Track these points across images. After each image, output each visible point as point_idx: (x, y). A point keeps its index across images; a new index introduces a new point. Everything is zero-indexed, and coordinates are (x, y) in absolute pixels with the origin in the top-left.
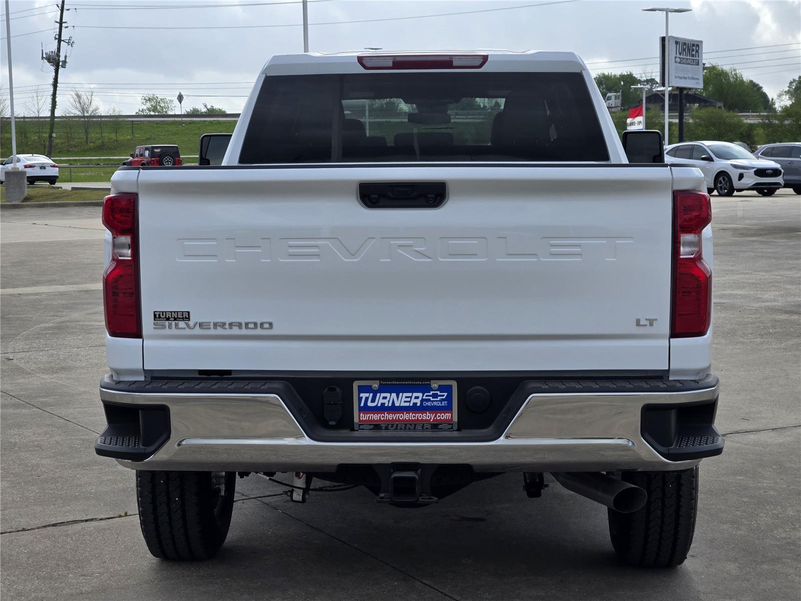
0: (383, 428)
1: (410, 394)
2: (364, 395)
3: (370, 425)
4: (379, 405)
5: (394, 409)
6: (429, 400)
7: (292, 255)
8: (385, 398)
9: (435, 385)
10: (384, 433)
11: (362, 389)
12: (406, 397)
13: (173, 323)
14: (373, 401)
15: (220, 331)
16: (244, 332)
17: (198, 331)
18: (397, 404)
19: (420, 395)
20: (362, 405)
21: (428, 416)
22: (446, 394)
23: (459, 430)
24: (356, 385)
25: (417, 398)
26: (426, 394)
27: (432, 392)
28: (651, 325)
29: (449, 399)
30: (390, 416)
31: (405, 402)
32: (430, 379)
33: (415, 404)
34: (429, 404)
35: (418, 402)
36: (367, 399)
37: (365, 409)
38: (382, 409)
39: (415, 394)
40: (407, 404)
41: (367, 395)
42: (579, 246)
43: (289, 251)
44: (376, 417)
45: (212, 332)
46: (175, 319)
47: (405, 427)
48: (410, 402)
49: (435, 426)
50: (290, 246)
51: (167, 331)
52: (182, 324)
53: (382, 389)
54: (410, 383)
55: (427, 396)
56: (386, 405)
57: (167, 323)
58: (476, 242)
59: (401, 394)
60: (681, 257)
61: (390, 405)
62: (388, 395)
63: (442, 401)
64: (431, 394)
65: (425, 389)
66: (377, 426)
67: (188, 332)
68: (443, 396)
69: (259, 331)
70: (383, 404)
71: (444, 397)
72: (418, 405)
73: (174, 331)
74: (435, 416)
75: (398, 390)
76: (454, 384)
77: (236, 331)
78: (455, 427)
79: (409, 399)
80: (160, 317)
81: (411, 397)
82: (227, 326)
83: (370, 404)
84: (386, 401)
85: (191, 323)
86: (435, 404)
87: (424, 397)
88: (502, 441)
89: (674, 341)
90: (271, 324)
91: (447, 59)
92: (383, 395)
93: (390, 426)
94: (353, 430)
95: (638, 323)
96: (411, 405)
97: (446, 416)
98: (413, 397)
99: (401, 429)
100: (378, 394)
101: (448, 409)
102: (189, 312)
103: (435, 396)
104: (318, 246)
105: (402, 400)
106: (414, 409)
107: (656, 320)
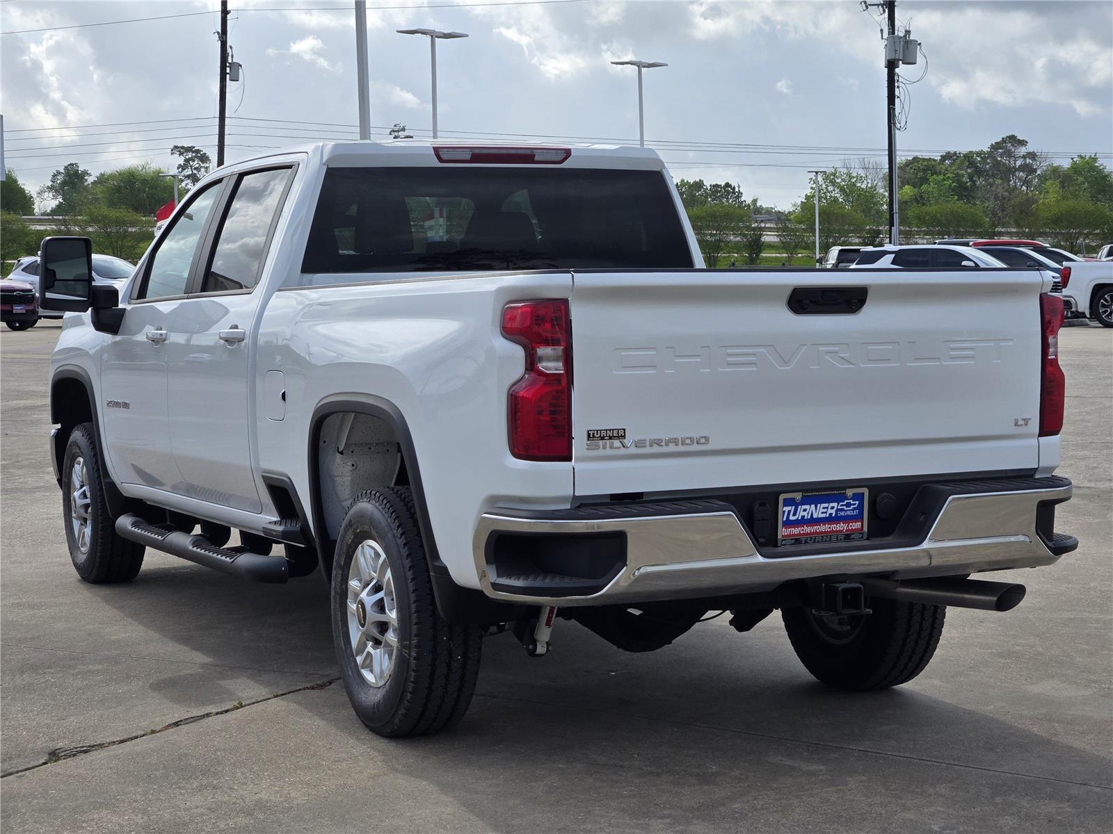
0: (803, 542)
1: (826, 505)
2: (787, 509)
3: (792, 539)
4: (800, 518)
5: (813, 521)
6: (842, 510)
7: (729, 364)
8: (805, 510)
9: (850, 492)
10: (803, 547)
12: (824, 508)
13: (608, 442)
14: (794, 515)
15: (656, 449)
16: (681, 448)
17: (633, 450)
18: (815, 516)
19: (835, 505)
20: (785, 519)
21: (841, 527)
22: (857, 502)
23: (868, 539)
24: (782, 497)
25: (832, 508)
26: (841, 503)
27: (846, 501)
28: (1026, 425)
29: (861, 507)
30: (808, 529)
31: (822, 513)
32: (845, 488)
33: (831, 514)
34: (842, 514)
35: (833, 511)
36: (789, 512)
37: (788, 524)
38: (802, 522)
39: (832, 505)
40: (824, 515)
41: (789, 508)
42: (972, 349)
43: (729, 359)
44: (796, 531)
45: (648, 450)
46: (610, 438)
47: (822, 539)
48: (826, 513)
49: (848, 537)
51: (601, 452)
52: (617, 443)
54: (828, 492)
55: (841, 506)
56: (806, 518)
57: (601, 443)
58: (891, 347)
59: (819, 505)
60: (1049, 357)
61: (809, 517)
62: (807, 507)
63: (853, 510)
64: (845, 503)
65: (840, 498)
66: (797, 541)
67: (623, 451)
68: (855, 504)
69: (695, 448)
70: (803, 517)
71: (856, 506)
72: (833, 515)
73: (608, 452)
74: (848, 526)
76: (866, 491)
77: (672, 448)
78: (865, 537)
79: (825, 510)
80: (594, 436)
81: (827, 508)
82: (663, 444)
83: (792, 518)
84: (805, 513)
85: (627, 441)
86: (849, 513)
87: (839, 507)
88: (926, 545)
89: (1041, 439)
90: (707, 439)
92: (804, 507)
93: (809, 539)
94: (776, 546)
95: (1016, 424)
96: (827, 516)
97: (857, 525)
98: (829, 508)
99: (818, 542)
100: (800, 507)
101: (859, 517)
102: (624, 430)
103: (848, 505)
104: (754, 354)
105: (819, 511)
106: (830, 520)
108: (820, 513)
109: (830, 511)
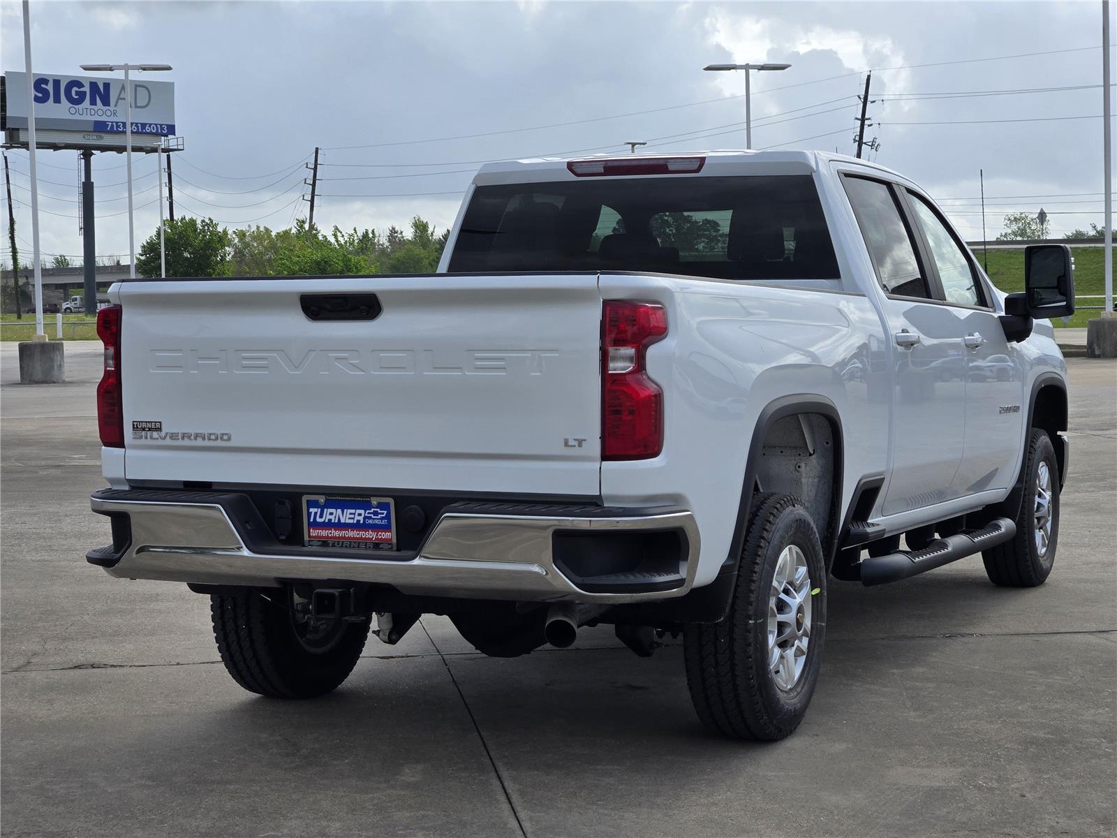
0: (330, 545)
1: (353, 511)
2: (313, 510)
3: (319, 541)
4: (327, 521)
5: (340, 526)
6: (370, 518)
7: (245, 367)
8: (331, 514)
9: (374, 501)
10: (330, 550)
11: (311, 504)
12: (351, 514)
13: (148, 432)
15: (187, 442)
16: (207, 443)
17: (168, 442)
18: (342, 521)
19: (362, 512)
20: (312, 520)
21: (370, 535)
22: (386, 512)
24: (305, 499)
25: (360, 515)
26: (368, 511)
27: (373, 510)
28: (580, 445)
29: (388, 517)
30: (336, 533)
31: (350, 518)
32: (370, 496)
33: (358, 521)
34: (370, 521)
35: (361, 518)
36: (316, 513)
38: (328, 525)
39: (359, 511)
40: (351, 521)
41: (315, 510)
43: (244, 362)
44: (324, 533)
45: (180, 443)
46: (150, 429)
49: (377, 545)
50: (245, 358)
51: (143, 442)
52: (155, 434)
53: (329, 504)
54: (352, 498)
55: (368, 513)
56: (333, 521)
57: (143, 433)
58: (405, 355)
59: (345, 510)
60: (610, 372)
61: (336, 521)
62: (333, 510)
63: (382, 519)
65: (367, 506)
66: (324, 543)
67: (160, 442)
68: (383, 514)
69: (219, 443)
70: (330, 520)
72: (362, 522)
73: (149, 442)
74: (377, 535)
75: (343, 506)
76: (391, 501)
77: (200, 442)
78: (395, 548)
79: (352, 516)
80: (137, 427)
81: (354, 514)
82: (192, 437)
83: (319, 520)
84: (332, 517)
85: (163, 434)
86: (377, 522)
87: (366, 515)
89: (605, 463)
91: (662, 162)
93: (336, 543)
95: (566, 444)
96: (355, 522)
98: (357, 514)
99: (346, 547)
100: (326, 510)
101: (387, 528)
102: (160, 422)
105: (347, 516)
106: (357, 526)
107: (585, 440)
108: (347, 518)
109: (357, 518)
